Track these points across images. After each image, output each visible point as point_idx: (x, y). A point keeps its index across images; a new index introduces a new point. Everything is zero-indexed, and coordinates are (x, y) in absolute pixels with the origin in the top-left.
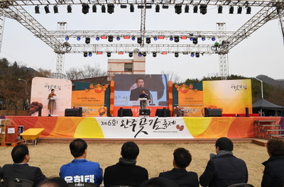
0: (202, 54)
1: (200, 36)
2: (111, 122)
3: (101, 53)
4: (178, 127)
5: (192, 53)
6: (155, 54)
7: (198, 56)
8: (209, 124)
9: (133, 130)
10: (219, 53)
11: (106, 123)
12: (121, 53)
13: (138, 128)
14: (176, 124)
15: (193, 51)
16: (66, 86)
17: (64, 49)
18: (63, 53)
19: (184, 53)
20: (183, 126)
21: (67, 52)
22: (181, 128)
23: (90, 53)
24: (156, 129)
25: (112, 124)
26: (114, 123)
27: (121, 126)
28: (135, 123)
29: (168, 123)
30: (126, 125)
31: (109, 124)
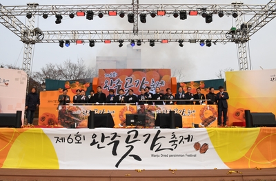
0: (215, 43)
1: (215, 12)
3: (82, 42)
4: (197, 146)
5: (202, 41)
6: (152, 43)
7: (209, 45)
8: (254, 140)
9: (114, 153)
10: (237, 42)
11: (63, 139)
12: (108, 41)
14: (194, 141)
15: (202, 38)
16: (17, 79)
17: (34, 38)
18: (33, 42)
19: (190, 41)
20: (206, 145)
21: (39, 41)
22: (203, 149)
23: (68, 42)
24: (157, 150)
25: (75, 141)
26: (78, 138)
27: (92, 144)
28: (116, 139)
29: (179, 140)
30: (100, 143)
31: (70, 140)
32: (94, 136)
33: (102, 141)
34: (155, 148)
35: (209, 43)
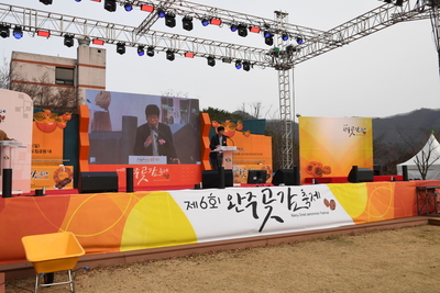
0: (252, 65)
1: (277, 32)
2: (206, 200)
5: (238, 62)
6: (171, 55)
7: (247, 69)
9: (256, 216)
10: (278, 67)
11: (195, 204)
12: (100, 41)
13: (262, 211)
15: (239, 57)
19: (224, 60)
22: (332, 205)
24: (295, 210)
25: (209, 206)
26: (213, 202)
27: (229, 208)
28: (253, 200)
29: (310, 196)
30: (237, 205)
31: (204, 205)
32: (230, 198)
33: (240, 203)
34: (293, 207)
35: (247, 66)
